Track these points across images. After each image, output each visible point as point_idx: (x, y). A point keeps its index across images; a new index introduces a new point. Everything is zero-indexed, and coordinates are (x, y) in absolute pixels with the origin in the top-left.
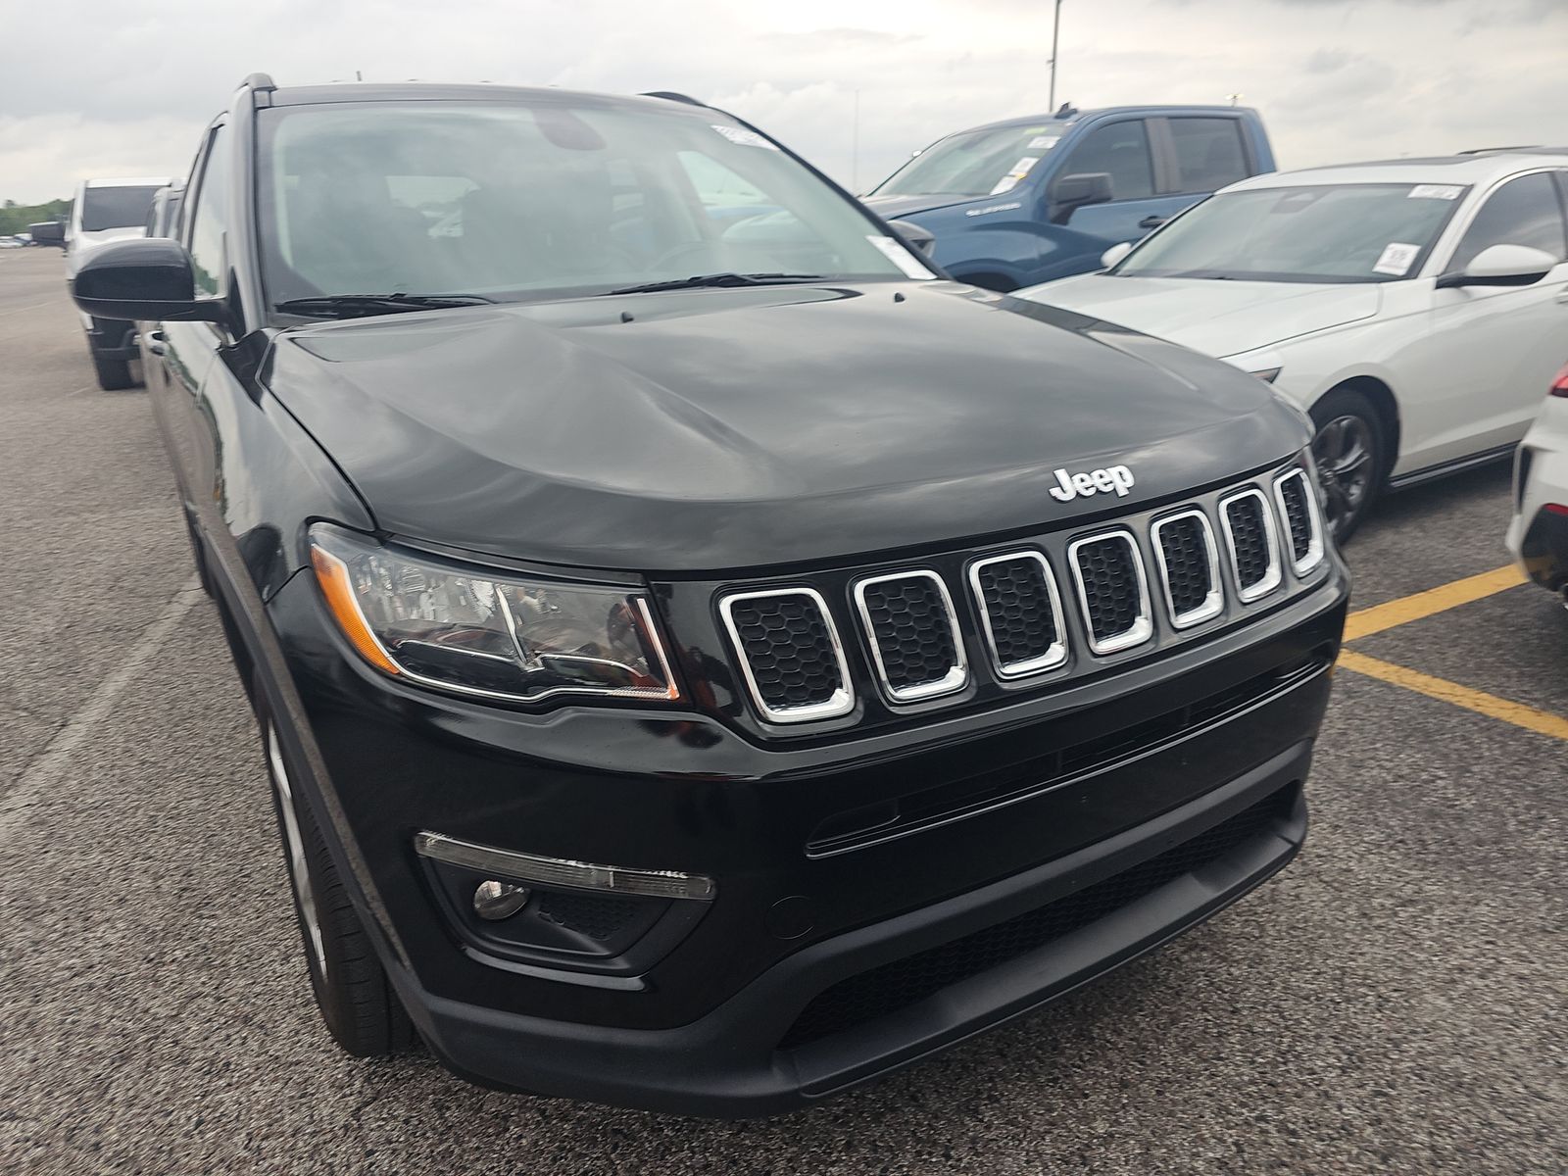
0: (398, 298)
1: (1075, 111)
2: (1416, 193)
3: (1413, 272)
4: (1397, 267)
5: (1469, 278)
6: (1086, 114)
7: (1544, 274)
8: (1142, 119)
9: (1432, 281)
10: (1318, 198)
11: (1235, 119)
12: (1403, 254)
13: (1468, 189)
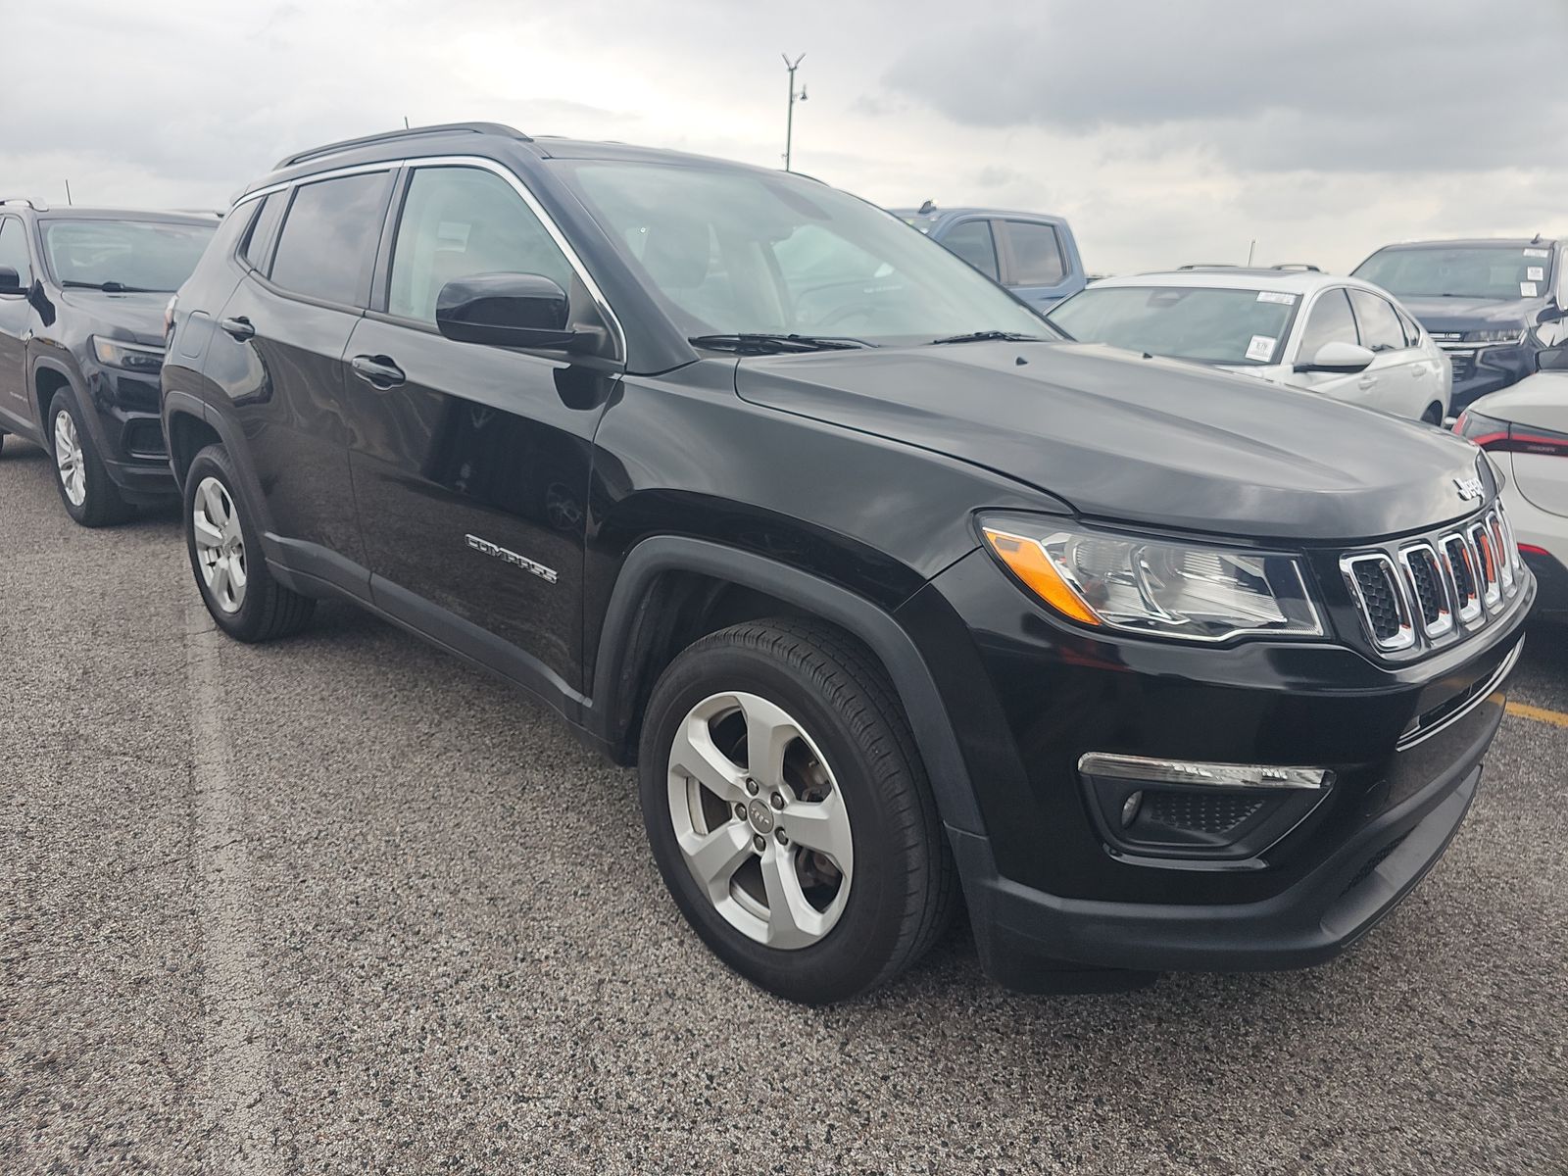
0: (793, 338)
1: (935, 209)
2: (1261, 297)
3: (1276, 359)
4: (1263, 355)
5: (1314, 366)
6: (945, 213)
7: (1367, 366)
8: (988, 221)
9: (1290, 367)
10: (1182, 297)
11: (1053, 226)
12: (1266, 346)
13: (1300, 298)
